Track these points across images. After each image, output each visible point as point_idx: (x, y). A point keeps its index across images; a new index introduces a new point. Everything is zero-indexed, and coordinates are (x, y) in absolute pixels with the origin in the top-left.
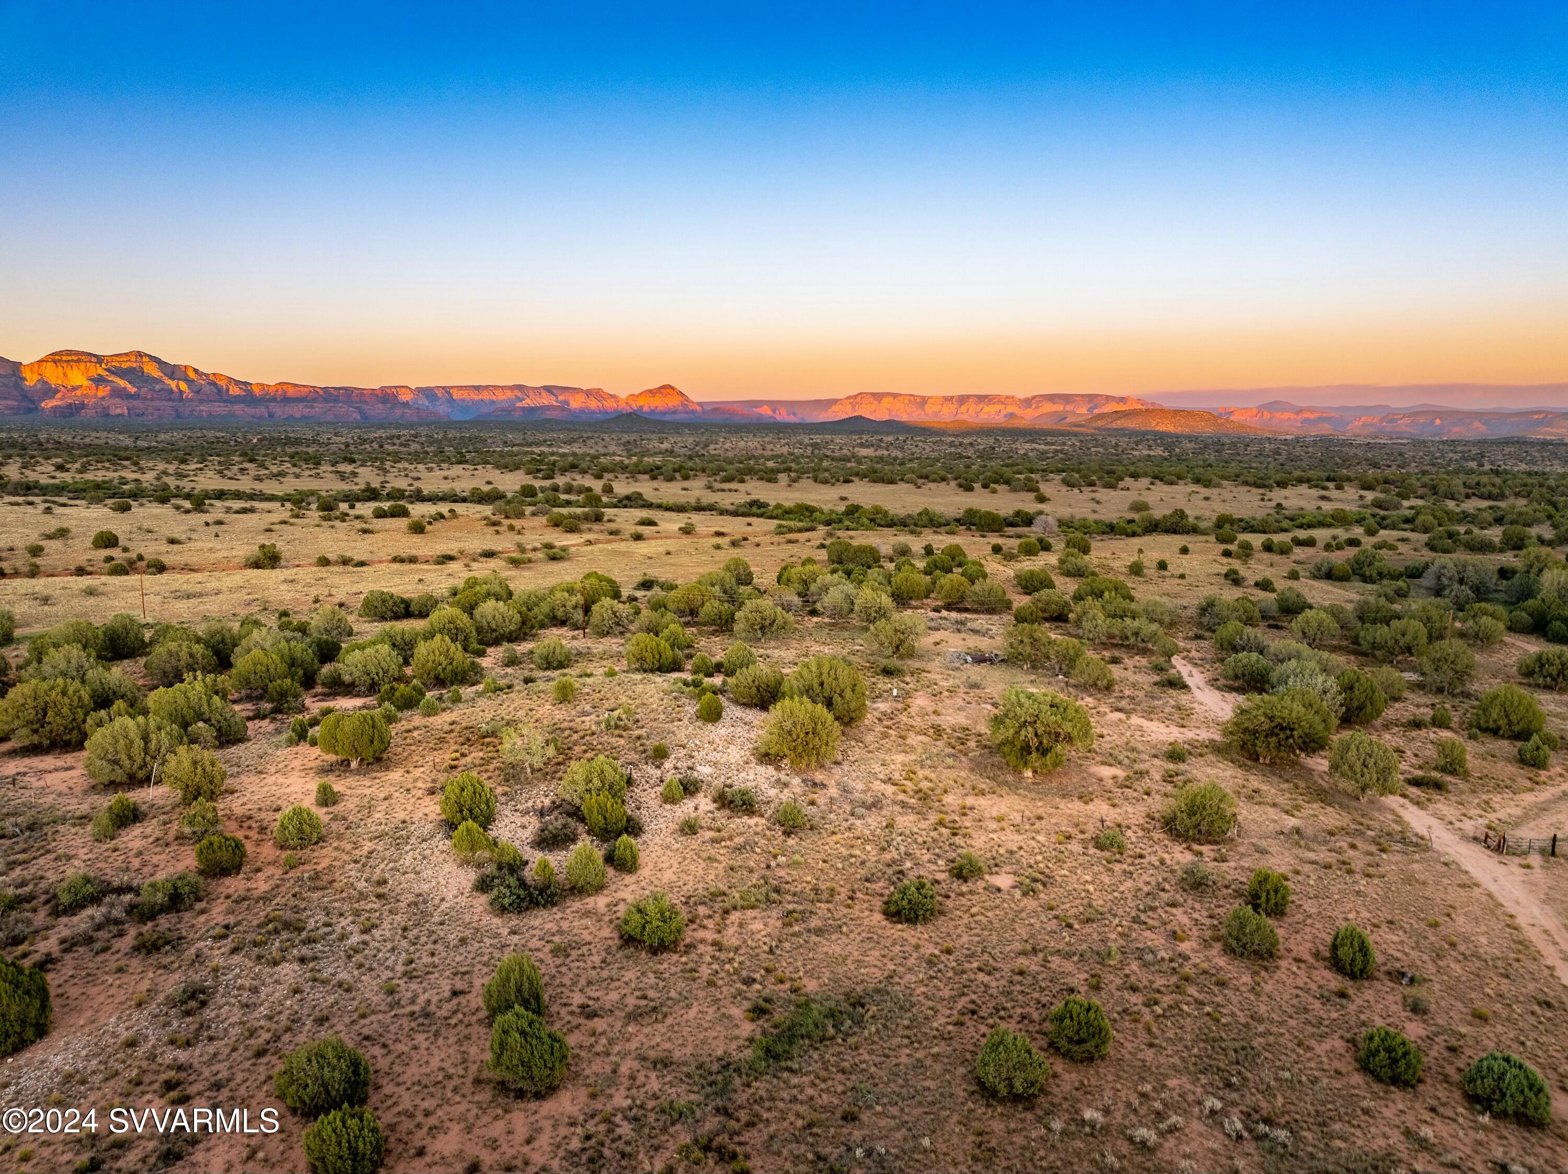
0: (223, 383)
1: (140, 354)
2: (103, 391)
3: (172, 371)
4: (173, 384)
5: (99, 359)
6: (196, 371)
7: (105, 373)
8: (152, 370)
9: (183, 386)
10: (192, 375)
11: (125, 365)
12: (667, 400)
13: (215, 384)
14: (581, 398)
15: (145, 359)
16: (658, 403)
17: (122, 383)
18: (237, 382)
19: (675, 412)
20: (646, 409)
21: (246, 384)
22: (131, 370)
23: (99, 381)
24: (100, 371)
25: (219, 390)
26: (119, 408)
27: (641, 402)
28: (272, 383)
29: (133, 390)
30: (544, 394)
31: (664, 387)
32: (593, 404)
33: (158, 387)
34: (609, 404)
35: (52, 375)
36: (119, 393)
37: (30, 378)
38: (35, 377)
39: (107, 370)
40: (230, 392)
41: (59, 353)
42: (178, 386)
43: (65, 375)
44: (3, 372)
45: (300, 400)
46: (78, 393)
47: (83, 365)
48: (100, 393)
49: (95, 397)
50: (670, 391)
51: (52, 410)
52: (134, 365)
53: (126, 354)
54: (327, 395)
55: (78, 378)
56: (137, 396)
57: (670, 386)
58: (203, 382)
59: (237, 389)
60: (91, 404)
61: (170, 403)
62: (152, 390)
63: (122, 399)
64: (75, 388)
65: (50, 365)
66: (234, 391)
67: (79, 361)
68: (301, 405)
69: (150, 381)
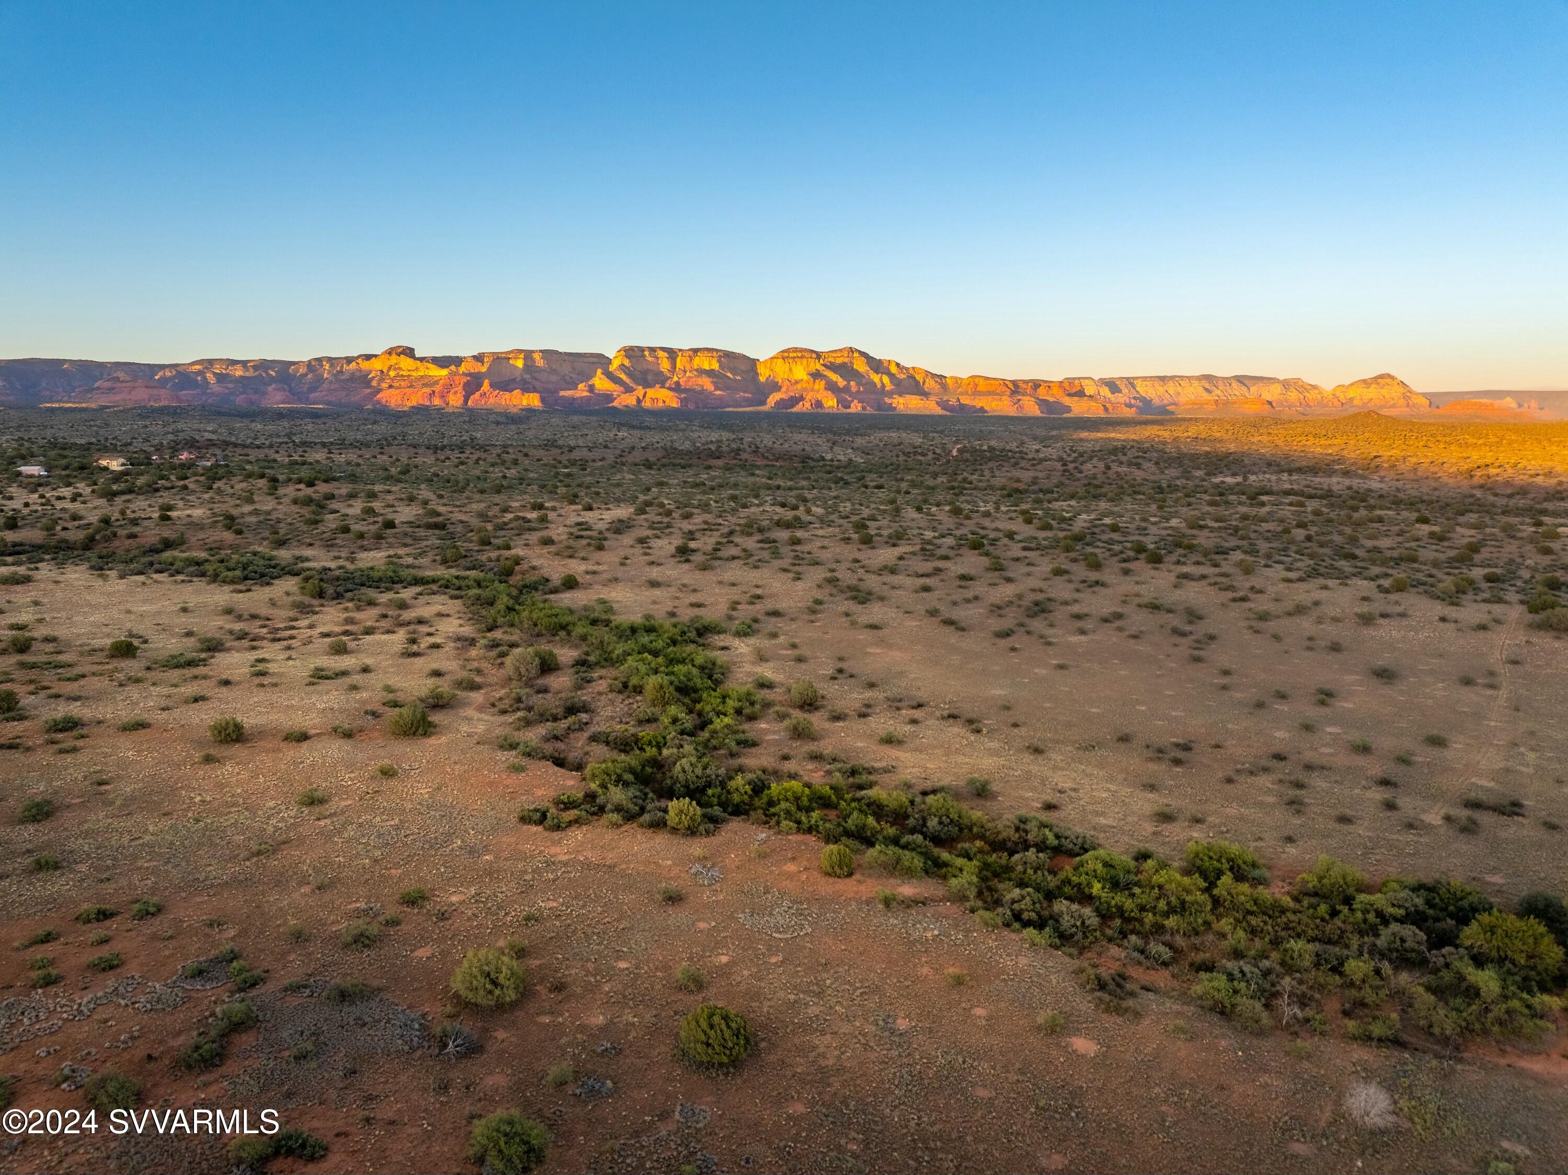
0: (919, 378)
1: (851, 350)
2: (820, 385)
3: (877, 365)
4: (876, 378)
5: (818, 355)
6: (898, 365)
7: (821, 368)
8: (861, 366)
9: (886, 379)
10: (893, 369)
11: (839, 361)
12: (1384, 392)
13: (913, 377)
14: (1278, 389)
15: (856, 355)
16: (1372, 393)
17: (834, 377)
18: (934, 376)
19: (1394, 406)
20: (1356, 402)
21: (942, 377)
22: (843, 365)
23: (816, 375)
24: (818, 367)
25: (917, 383)
26: (830, 402)
27: (1351, 394)
28: (964, 374)
29: (841, 383)
30: (1235, 384)
31: (1381, 377)
32: (1293, 395)
33: (864, 381)
34: (1312, 397)
35: (781, 371)
36: (831, 387)
37: (764, 374)
38: (768, 373)
39: (823, 365)
40: (927, 385)
41: (788, 351)
42: (881, 379)
43: (790, 370)
44: (743, 368)
45: (989, 393)
46: (799, 386)
47: (805, 361)
48: (816, 387)
49: (813, 390)
50: (1389, 381)
51: (777, 403)
52: (846, 360)
53: (840, 350)
54: (1015, 388)
55: (800, 373)
56: (846, 389)
57: (1389, 376)
58: (903, 376)
59: (932, 382)
60: (809, 397)
61: (873, 396)
62: (859, 384)
63: (833, 392)
64: (797, 382)
65: (780, 361)
66: (930, 384)
67: (802, 357)
68: (990, 398)
69: (856, 375)
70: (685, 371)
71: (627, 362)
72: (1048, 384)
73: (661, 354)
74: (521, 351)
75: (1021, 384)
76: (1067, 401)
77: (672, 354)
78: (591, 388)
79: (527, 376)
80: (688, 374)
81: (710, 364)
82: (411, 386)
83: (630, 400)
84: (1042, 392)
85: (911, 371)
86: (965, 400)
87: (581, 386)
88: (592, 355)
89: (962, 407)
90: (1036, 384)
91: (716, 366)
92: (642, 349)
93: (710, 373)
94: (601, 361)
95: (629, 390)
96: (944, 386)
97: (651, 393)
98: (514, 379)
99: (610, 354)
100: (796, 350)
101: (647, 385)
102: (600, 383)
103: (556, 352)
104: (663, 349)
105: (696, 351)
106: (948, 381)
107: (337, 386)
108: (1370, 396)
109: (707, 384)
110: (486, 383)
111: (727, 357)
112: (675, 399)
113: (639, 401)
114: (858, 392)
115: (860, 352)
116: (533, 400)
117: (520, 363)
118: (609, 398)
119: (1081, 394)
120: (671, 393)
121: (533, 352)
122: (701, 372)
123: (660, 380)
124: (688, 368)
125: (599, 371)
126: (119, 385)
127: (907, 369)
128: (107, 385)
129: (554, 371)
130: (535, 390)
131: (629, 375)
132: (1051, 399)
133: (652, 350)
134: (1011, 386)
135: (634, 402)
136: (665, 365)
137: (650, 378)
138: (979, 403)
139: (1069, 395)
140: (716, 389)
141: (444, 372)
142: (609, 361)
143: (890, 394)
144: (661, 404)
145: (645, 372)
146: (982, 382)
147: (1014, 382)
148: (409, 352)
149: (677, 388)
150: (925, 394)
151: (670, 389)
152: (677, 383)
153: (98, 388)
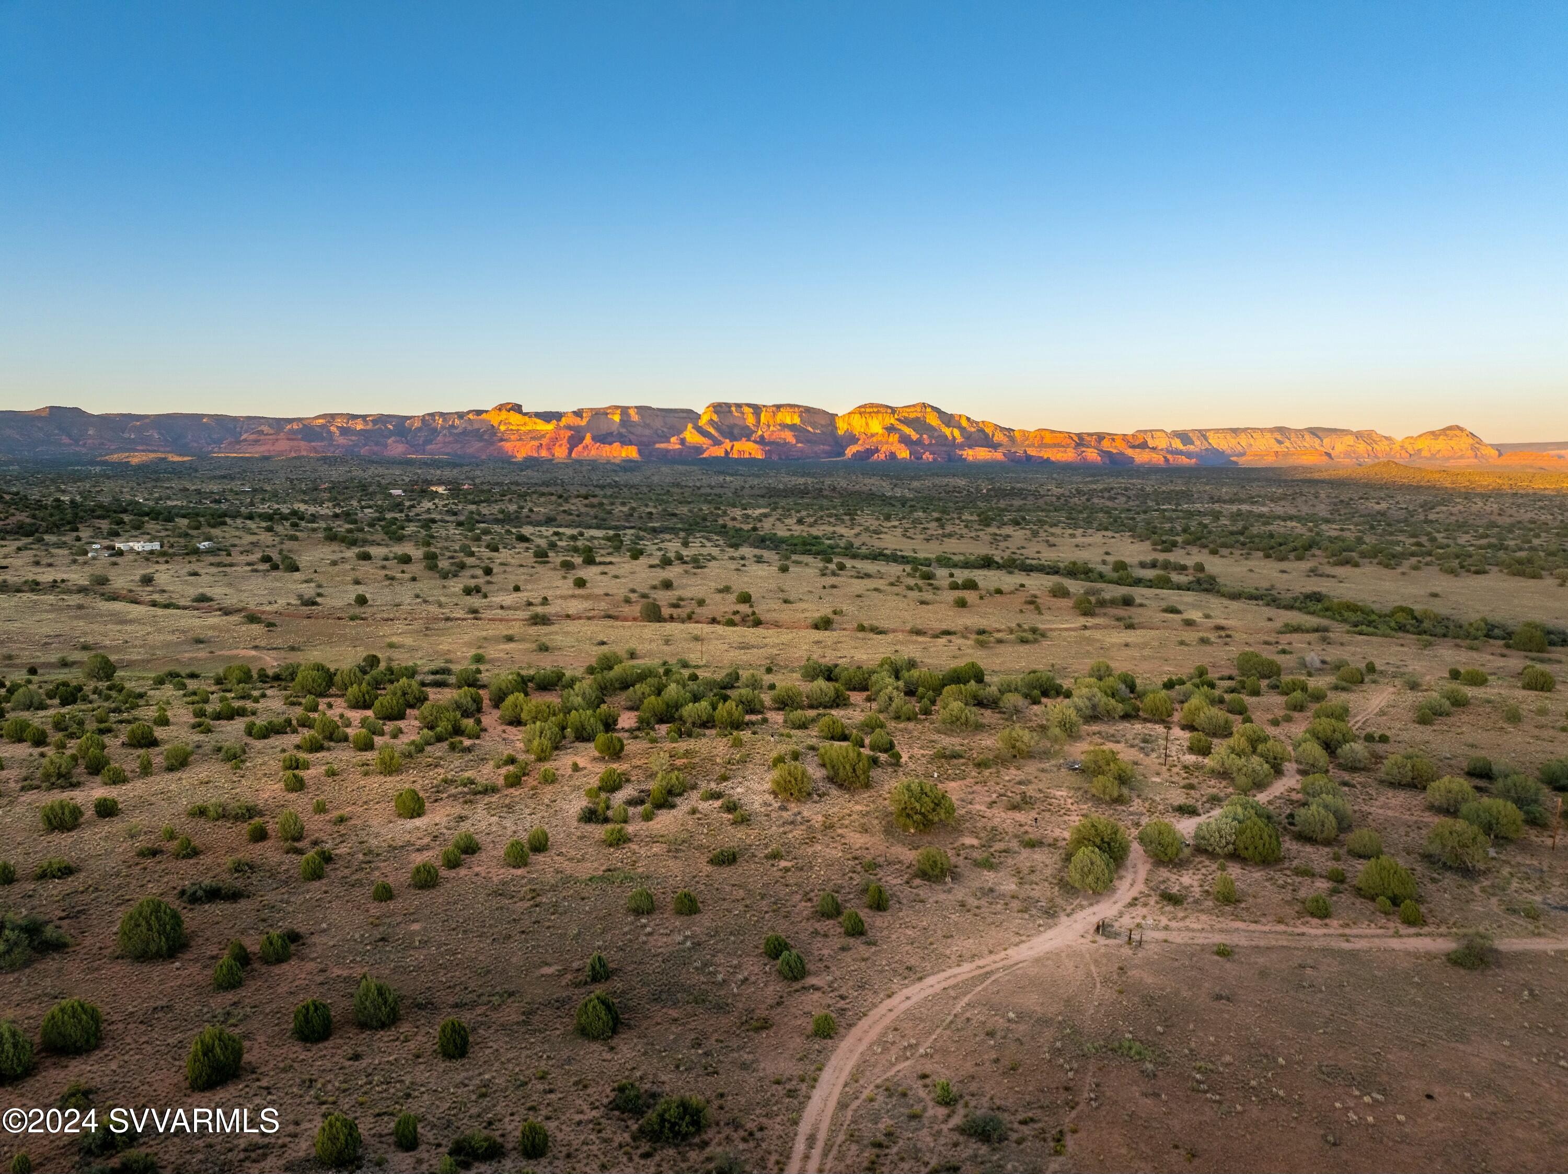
0: (988, 431)
1: (924, 405)
2: (894, 438)
3: (948, 419)
4: (947, 431)
5: (893, 410)
6: (968, 419)
7: (896, 423)
8: (933, 420)
9: (957, 433)
10: (964, 423)
11: (912, 416)
12: (1452, 443)
13: (982, 431)
14: (1350, 440)
15: (929, 410)
16: (1440, 444)
17: (907, 430)
18: (1003, 429)
19: (1461, 457)
20: (1425, 453)
21: (1010, 430)
22: (917, 419)
23: (890, 429)
24: (893, 421)
25: (986, 435)
26: (903, 453)
27: (1419, 445)
28: (1032, 428)
29: (914, 436)
30: (1307, 436)
31: (1450, 428)
32: (1361, 447)
33: (936, 434)
34: (1382, 447)
35: (858, 425)
36: (905, 440)
37: (842, 427)
38: (845, 427)
39: (898, 420)
40: (995, 438)
41: (865, 406)
42: (952, 433)
43: (867, 424)
44: (823, 422)
45: (1055, 445)
46: (874, 439)
47: (880, 416)
48: (891, 439)
49: (887, 443)
50: (1458, 432)
51: (854, 455)
52: (919, 415)
53: (914, 406)
54: (1080, 440)
55: (876, 426)
56: (919, 442)
57: (1458, 428)
58: (973, 430)
59: (1001, 435)
60: (883, 449)
61: (944, 449)
62: (930, 437)
63: (906, 445)
64: (873, 435)
65: (857, 416)
66: (999, 437)
67: (878, 412)
68: (1055, 450)
69: (930, 429)
70: (769, 426)
71: (715, 418)
72: (1113, 437)
73: (747, 410)
74: (617, 407)
75: (1085, 437)
76: (1130, 452)
77: (757, 409)
78: (683, 441)
79: (623, 430)
80: (772, 428)
81: (792, 419)
82: (520, 440)
83: (719, 452)
84: (1106, 445)
85: (981, 425)
86: (1032, 452)
87: (673, 439)
88: (682, 411)
89: (1029, 458)
90: (1100, 437)
91: (797, 420)
92: (728, 406)
93: (792, 427)
94: (690, 416)
95: (717, 443)
96: (1012, 439)
97: (738, 445)
98: (612, 433)
99: (700, 411)
100: (872, 405)
101: (734, 438)
102: (691, 436)
103: (650, 408)
104: (749, 405)
105: (779, 407)
106: (1017, 434)
107: (451, 439)
108: (1438, 447)
109: (789, 436)
110: (588, 437)
111: (808, 412)
112: (760, 452)
113: (726, 452)
114: (930, 444)
115: (932, 407)
116: (631, 452)
117: (617, 418)
118: (698, 449)
119: (1144, 446)
120: (756, 446)
121: (628, 408)
122: (784, 426)
123: (746, 433)
124: (771, 423)
125: (690, 426)
126: (262, 437)
127: (977, 423)
128: (253, 437)
129: (647, 426)
130: (631, 443)
131: (718, 429)
132: (1115, 451)
133: (739, 406)
134: (1076, 439)
135: (723, 455)
136: (750, 420)
137: (736, 431)
138: (1046, 454)
139: (1133, 447)
140: (797, 442)
141: (550, 427)
142: (699, 416)
143: (961, 447)
144: (747, 456)
145: (732, 427)
146: (1048, 434)
147: (1079, 435)
148: (517, 408)
149: (761, 441)
150: (995, 446)
151: (755, 442)
152: (762, 437)
153: (245, 440)
